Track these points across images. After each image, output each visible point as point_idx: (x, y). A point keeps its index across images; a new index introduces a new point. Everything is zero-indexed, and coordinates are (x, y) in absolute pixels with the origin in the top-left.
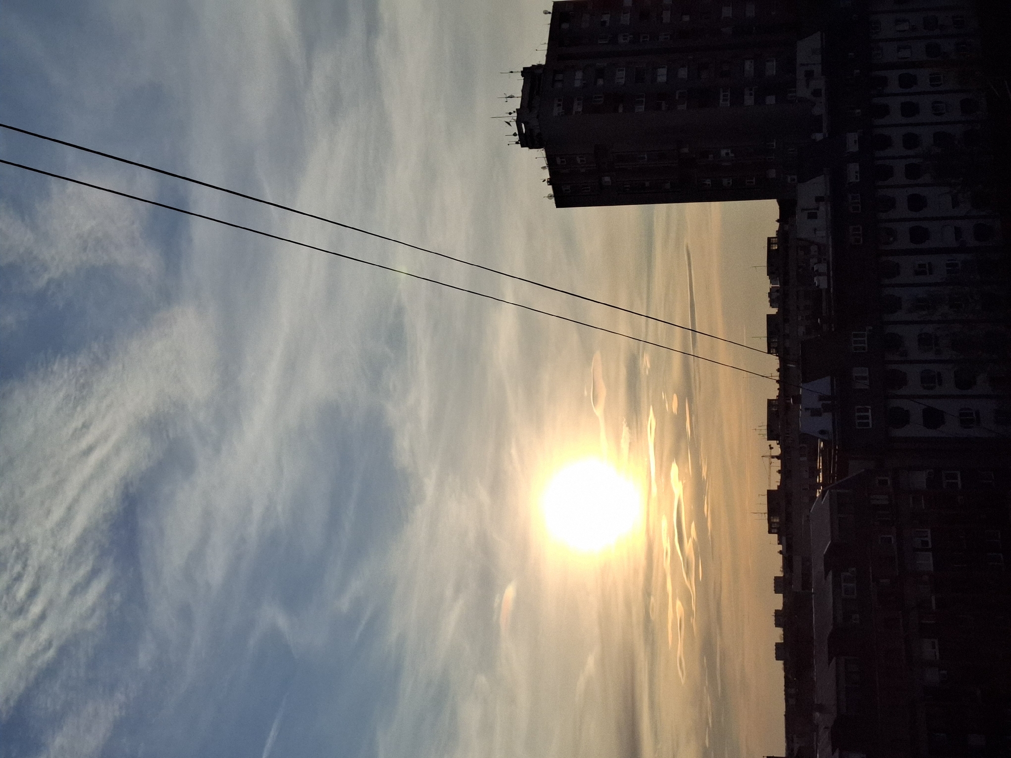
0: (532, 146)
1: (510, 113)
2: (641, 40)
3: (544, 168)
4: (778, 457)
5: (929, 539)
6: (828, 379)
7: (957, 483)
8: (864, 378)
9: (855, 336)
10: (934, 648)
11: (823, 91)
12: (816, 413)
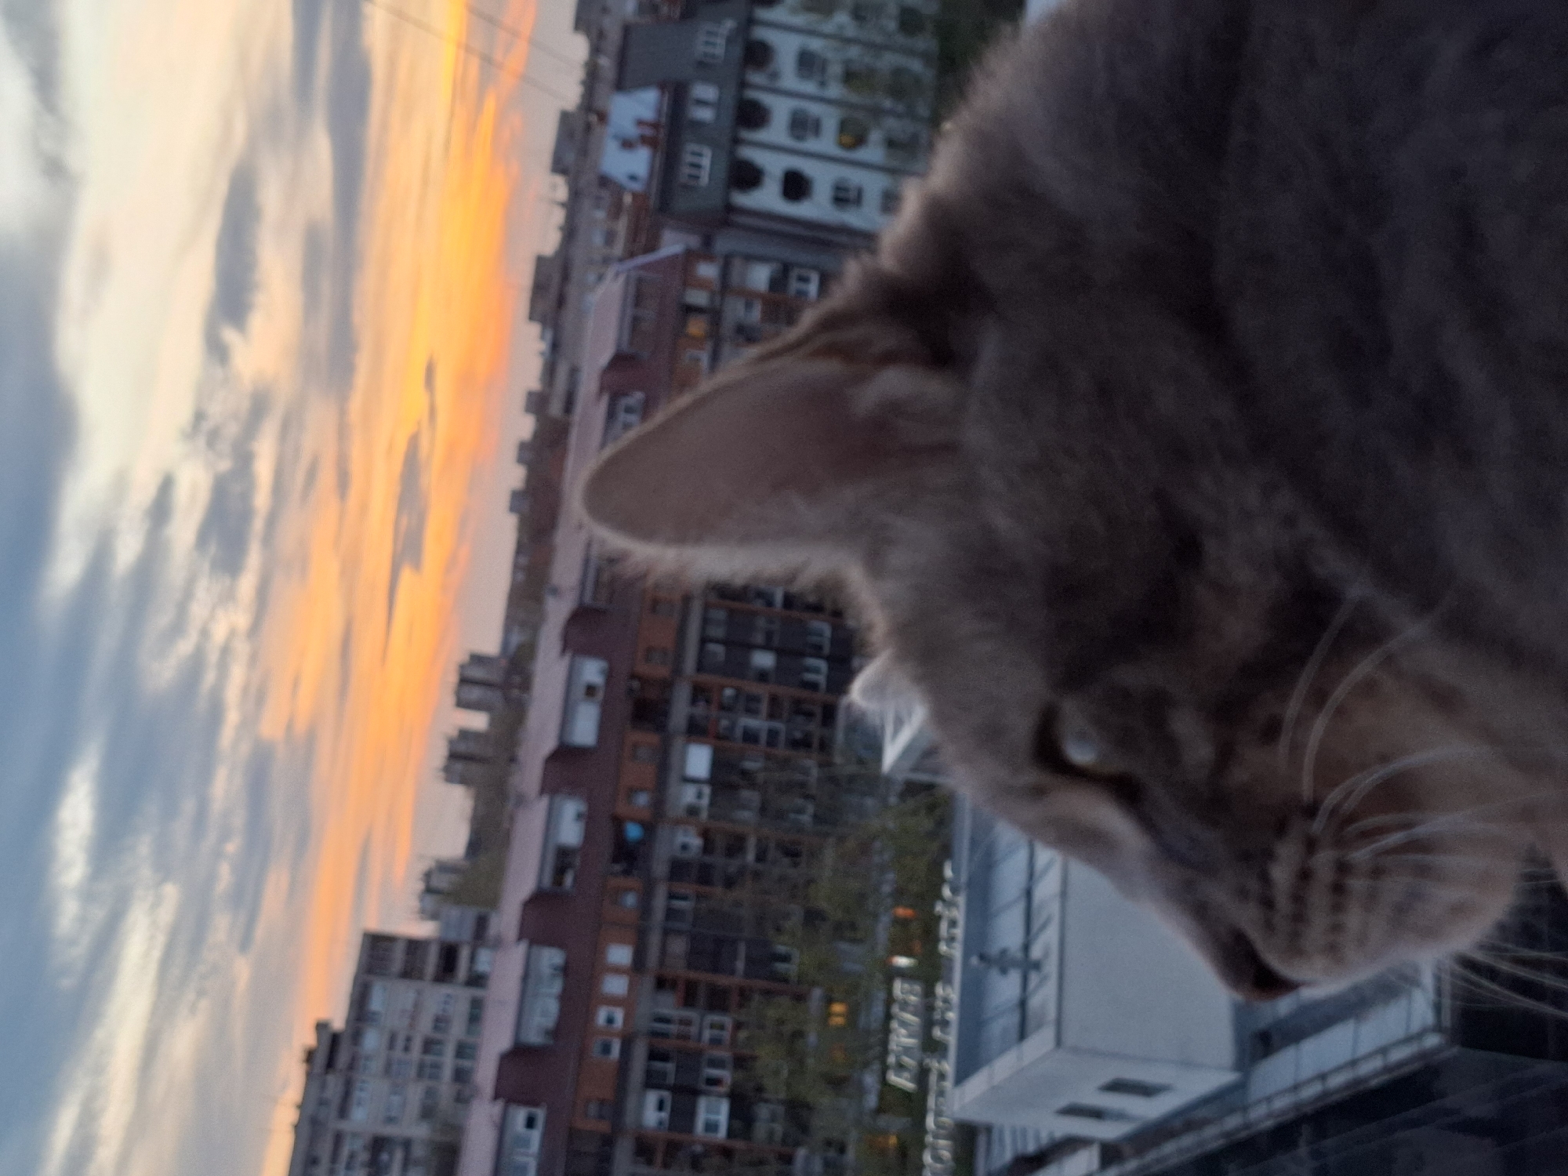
4: (562, 205)
6: (656, 92)
9: (707, 33)
12: (627, 144)
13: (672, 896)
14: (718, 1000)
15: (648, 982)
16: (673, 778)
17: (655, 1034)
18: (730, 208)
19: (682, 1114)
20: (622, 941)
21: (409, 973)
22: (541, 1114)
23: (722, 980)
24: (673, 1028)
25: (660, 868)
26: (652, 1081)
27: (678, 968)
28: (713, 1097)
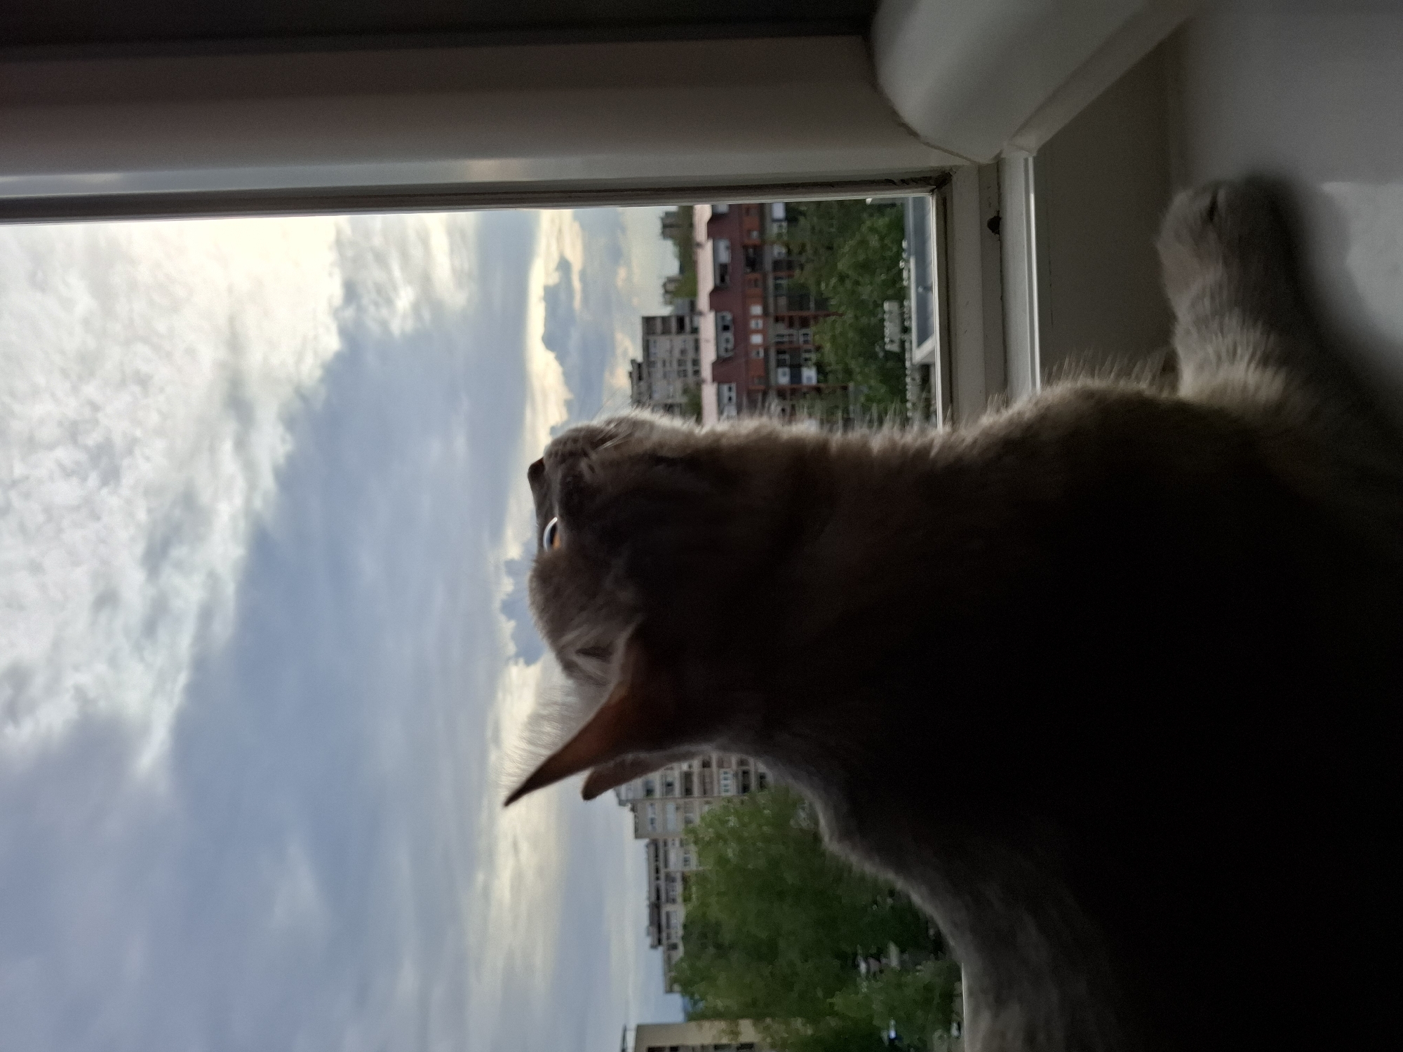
13: (776, 278)
14: (805, 323)
15: (771, 320)
16: (768, 220)
17: (778, 343)
19: (796, 376)
20: (756, 303)
21: (666, 331)
22: (734, 386)
23: (805, 313)
24: (786, 339)
25: (768, 266)
26: (780, 364)
27: (784, 312)
28: (808, 367)
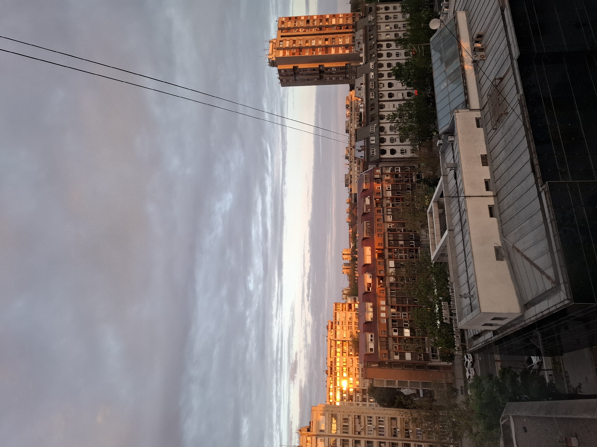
0: (274, 66)
1: (266, 55)
2: (307, 31)
3: (277, 74)
4: (348, 165)
5: (391, 187)
6: (363, 140)
7: (399, 171)
8: (374, 140)
9: (371, 127)
10: (391, 218)
11: (363, 50)
12: (359, 151)
13: (391, 290)
14: (404, 309)
15: (389, 307)
16: (387, 268)
17: (392, 317)
18: (381, 158)
19: (401, 333)
20: (383, 300)
21: (343, 309)
22: (373, 334)
23: (404, 305)
24: (396, 316)
25: (388, 285)
26: (394, 326)
27: (395, 304)
28: (406, 328)
